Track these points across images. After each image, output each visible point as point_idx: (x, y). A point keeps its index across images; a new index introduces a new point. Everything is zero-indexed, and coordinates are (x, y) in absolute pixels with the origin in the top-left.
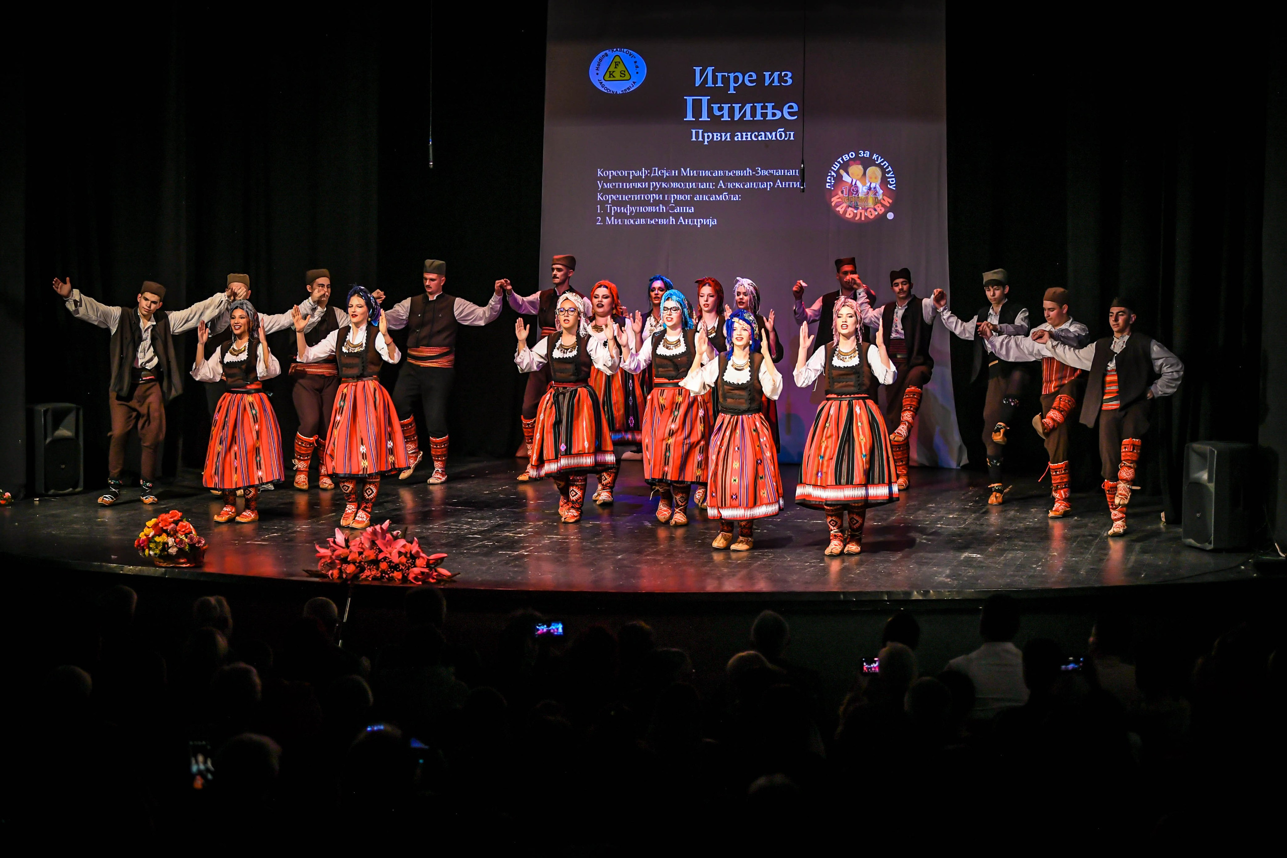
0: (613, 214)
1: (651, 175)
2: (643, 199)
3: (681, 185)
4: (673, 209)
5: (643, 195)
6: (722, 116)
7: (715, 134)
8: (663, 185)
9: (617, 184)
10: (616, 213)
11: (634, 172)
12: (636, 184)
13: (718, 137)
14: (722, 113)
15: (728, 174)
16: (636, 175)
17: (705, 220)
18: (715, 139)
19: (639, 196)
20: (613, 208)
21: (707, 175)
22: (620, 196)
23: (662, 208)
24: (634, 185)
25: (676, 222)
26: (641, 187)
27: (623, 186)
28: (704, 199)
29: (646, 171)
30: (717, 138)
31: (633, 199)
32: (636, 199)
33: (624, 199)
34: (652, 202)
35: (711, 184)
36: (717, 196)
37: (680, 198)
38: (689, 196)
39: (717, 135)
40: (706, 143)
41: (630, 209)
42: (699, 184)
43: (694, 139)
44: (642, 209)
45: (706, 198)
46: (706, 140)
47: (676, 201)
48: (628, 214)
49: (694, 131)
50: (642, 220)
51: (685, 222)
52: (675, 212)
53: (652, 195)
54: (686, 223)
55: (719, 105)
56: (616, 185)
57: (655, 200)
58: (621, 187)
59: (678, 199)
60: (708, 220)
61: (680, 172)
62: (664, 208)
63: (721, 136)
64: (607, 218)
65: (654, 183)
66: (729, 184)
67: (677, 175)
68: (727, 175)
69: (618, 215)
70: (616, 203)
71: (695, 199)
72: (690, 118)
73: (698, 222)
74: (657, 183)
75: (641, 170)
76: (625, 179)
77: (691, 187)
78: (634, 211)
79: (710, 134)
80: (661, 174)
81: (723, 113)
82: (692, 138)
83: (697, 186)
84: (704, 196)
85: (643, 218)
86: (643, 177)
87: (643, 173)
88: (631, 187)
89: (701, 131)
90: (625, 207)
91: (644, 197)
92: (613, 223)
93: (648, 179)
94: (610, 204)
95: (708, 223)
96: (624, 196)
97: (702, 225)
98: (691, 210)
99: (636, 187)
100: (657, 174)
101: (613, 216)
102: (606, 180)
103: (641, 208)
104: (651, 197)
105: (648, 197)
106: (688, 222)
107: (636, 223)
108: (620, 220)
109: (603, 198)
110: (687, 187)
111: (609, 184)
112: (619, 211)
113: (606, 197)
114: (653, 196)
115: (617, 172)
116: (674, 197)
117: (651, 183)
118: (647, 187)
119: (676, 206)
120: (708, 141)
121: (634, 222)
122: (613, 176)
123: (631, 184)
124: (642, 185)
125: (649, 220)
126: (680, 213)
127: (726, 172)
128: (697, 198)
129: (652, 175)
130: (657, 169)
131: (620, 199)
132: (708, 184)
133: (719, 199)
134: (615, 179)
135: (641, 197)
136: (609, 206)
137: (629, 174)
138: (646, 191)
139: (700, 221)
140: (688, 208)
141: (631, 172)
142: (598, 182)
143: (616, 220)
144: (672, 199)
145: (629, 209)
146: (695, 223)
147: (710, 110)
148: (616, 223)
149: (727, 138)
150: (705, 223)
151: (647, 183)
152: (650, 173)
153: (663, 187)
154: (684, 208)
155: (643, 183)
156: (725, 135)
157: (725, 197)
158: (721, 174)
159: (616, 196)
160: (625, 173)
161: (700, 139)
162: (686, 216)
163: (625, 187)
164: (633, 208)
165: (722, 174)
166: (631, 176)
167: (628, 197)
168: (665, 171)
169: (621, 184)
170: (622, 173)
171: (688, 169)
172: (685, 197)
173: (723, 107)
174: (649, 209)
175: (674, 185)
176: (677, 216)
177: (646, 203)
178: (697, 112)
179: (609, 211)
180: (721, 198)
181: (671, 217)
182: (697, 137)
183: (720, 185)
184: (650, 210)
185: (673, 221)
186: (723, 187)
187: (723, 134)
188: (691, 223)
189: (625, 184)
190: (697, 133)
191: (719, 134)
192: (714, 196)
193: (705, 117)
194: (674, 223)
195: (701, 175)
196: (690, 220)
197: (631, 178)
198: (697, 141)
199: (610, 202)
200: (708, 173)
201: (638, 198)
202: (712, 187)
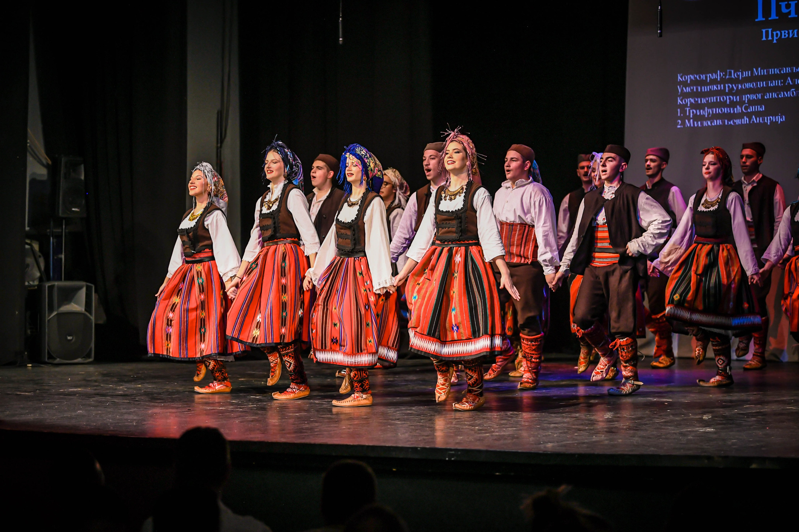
0: (691, 116)
1: (725, 77)
2: (718, 100)
3: (753, 85)
4: (746, 108)
5: (718, 98)
6: (789, 13)
7: (783, 32)
8: (740, 86)
9: (695, 87)
10: (695, 116)
11: (710, 75)
12: (712, 86)
13: (786, 34)
14: (788, 11)
15: (796, 70)
16: (712, 78)
17: (774, 117)
18: (783, 37)
19: (715, 98)
20: (691, 111)
21: (776, 73)
22: (699, 99)
23: (738, 110)
24: (710, 88)
25: (749, 121)
26: (717, 89)
27: (701, 89)
28: (774, 97)
29: (721, 74)
30: (785, 36)
31: (710, 101)
32: (712, 101)
33: (703, 102)
34: (728, 103)
35: (779, 81)
36: (785, 93)
37: (752, 98)
38: (760, 95)
39: (785, 32)
40: (775, 41)
41: (707, 111)
42: (768, 83)
43: (764, 39)
44: (718, 111)
45: (775, 95)
46: (775, 38)
47: (749, 100)
48: (706, 116)
49: (764, 31)
50: (718, 121)
51: (756, 120)
52: (748, 112)
53: (728, 97)
54: (758, 121)
55: (787, 3)
56: (693, 88)
57: (731, 102)
58: (699, 90)
59: (751, 98)
60: (777, 117)
61: (752, 72)
62: (740, 109)
63: (789, 33)
64: (687, 121)
65: (730, 86)
66: (796, 80)
67: (750, 75)
68: (794, 71)
69: (697, 118)
70: (693, 106)
71: (766, 97)
72: (760, 18)
73: (768, 120)
74: (734, 85)
75: (716, 73)
76: (703, 83)
77: (761, 86)
78: (711, 113)
79: (778, 32)
80: (737, 75)
81: (790, 11)
82: (762, 38)
83: (767, 84)
84: (774, 94)
85: (719, 119)
86: (719, 80)
87: (718, 76)
88: (708, 90)
89: (770, 30)
90: (704, 110)
91: (720, 99)
92: (692, 125)
93: (723, 81)
94: (688, 107)
95: (777, 120)
96: (703, 99)
97: (772, 122)
98: (762, 109)
99: (712, 89)
100: (733, 76)
101: (691, 118)
102: (685, 84)
103: (717, 109)
104: (727, 99)
105: (723, 98)
106: (759, 121)
107: (713, 124)
108: (699, 123)
109: (682, 102)
110: (759, 86)
111: (687, 88)
112: (698, 114)
113: (685, 101)
114: (730, 98)
115: (694, 76)
116: (748, 97)
117: (727, 85)
118: (722, 88)
119: (749, 105)
120: (776, 40)
121: (711, 123)
122: (691, 80)
123: (708, 87)
124: (717, 87)
125: (726, 121)
126: (752, 112)
127: (793, 69)
128: (768, 96)
129: (727, 77)
130: (733, 71)
131: (699, 102)
132: (777, 81)
133: (786, 96)
134: (695, 83)
135: (717, 99)
136: (688, 109)
137: (706, 77)
138: (721, 93)
139: (770, 119)
140: (759, 107)
141: (708, 75)
142: (678, 87)
143: (695, 123)
144: (746, 100)
145: (705, 112)
146: (766, 121)
147: (778, 7)
148: (696, 125)
149: (794, 35)
150: (774, 120)
151: (722, 86)
152: (725, 75)
153: (739, 88)
154: (756, 107)
155: (719, 86)
156: (792, 32)
157: (793, 94)
158: (788, 71)
159: (695, 100)
160: (703, 77)
161: (770, 38)
162: (758, 114)
163: (703, 90)
164: (710, 110)
165: (790, 71)
166: (708, 79)
167: (706, 99)
168: (740, 73)
169: (699, 88)
170: (700, 77)
171: (759, 69)
172: (756, 96)
173: (790, 4)
174: (725, 110)
175: (748, 85)
176: (749, 115)
177: (723, 104)
178: (767, 12)
179: (688, 114)
180: (789, 94)
181: (745, 117)
182: (767, 36)
183: (787, 82)
184: (727, 111)
185: (746, 120)
186: (791, 83)
187: (791, 31)
188: (762, 120)
189: (703, 88)
190: (767, 33)
191: (787, 32)
192: (782, 93)
193: (774, 16)
194: (748, 122)
195: (770, 73)
196: (761, 118)
197: (708, 81)
198: (767, 41)
199: (689, 105)
200: (777, 71)
201: (714, 100)
202: (781, 84)
